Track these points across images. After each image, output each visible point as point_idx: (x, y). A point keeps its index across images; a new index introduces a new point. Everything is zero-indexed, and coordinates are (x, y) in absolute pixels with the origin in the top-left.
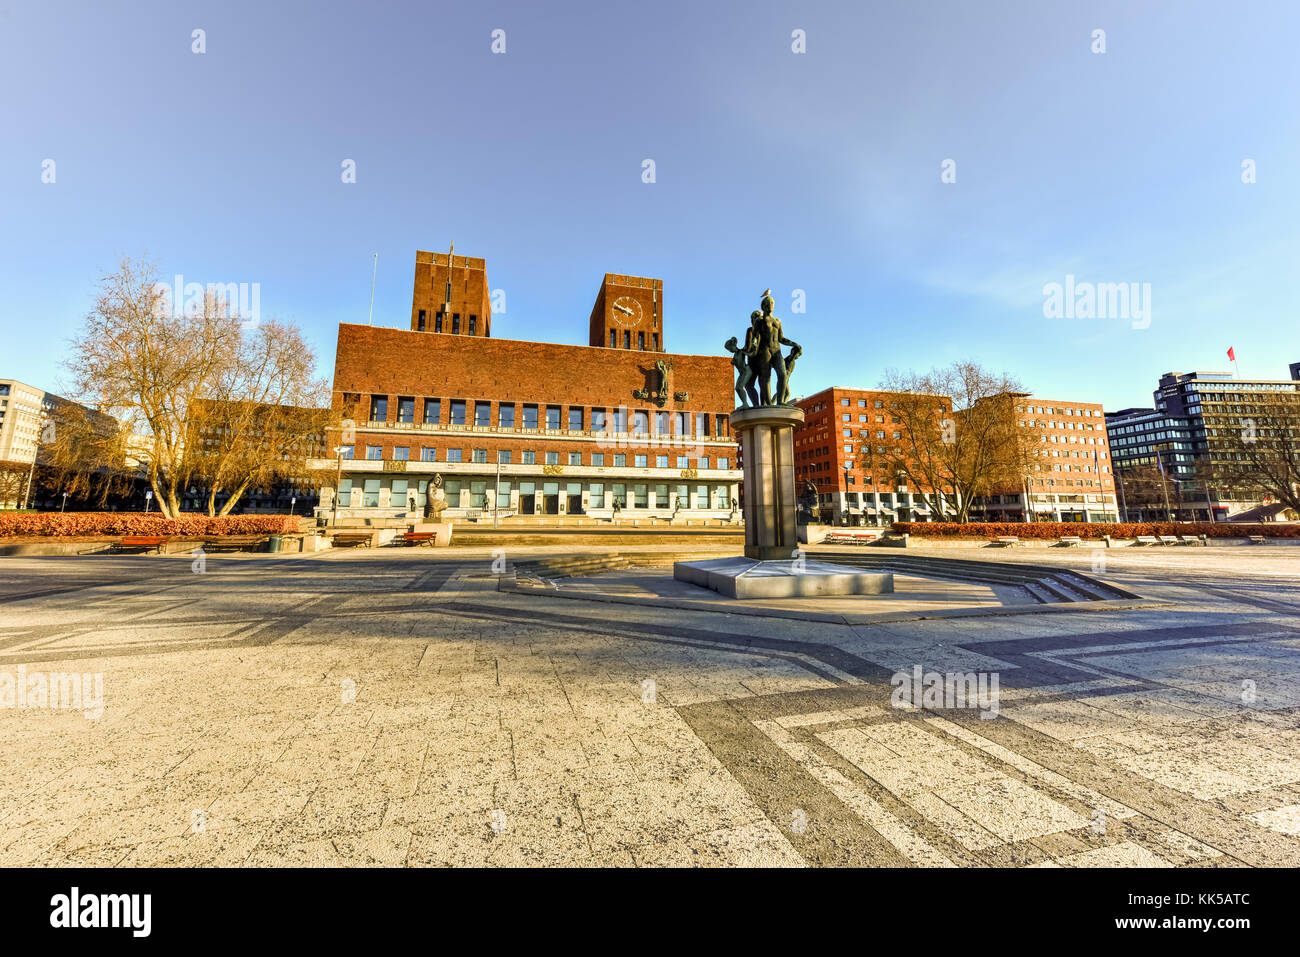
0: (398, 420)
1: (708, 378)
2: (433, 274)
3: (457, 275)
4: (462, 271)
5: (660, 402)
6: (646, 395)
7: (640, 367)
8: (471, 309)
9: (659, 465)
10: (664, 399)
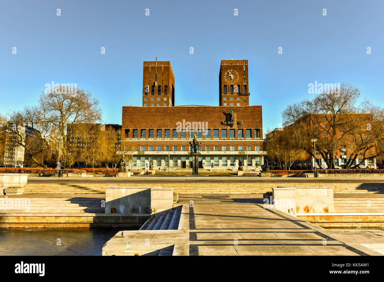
0: (141, 137)
1: (250, 115)
2: (150, 71)
3: (159, 69)
4: (161, 67)
5: (231, 126)
6: (226, 123)
7: (223, 112)
8: (165, 83)
9: (231, 150)
10: (233, 124)
